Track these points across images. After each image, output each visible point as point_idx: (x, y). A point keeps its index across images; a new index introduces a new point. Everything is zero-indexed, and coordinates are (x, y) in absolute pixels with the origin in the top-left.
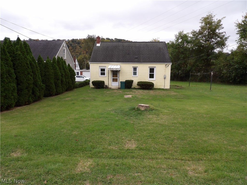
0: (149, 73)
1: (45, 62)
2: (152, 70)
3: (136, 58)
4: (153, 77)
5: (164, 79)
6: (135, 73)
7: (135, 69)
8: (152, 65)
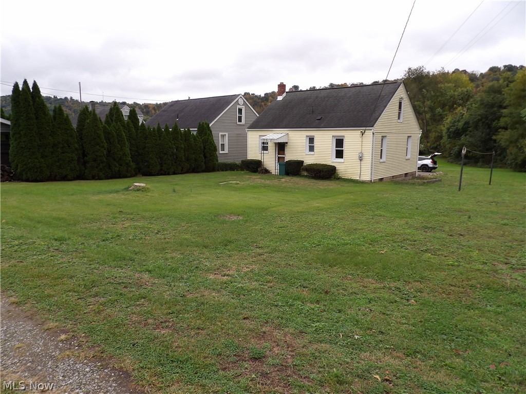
0: (335, 149)
1: (171, 130)
2: (340, 142)
3: (318, 120)
4: (342, 157)
5: (359, 161)
6: (312, 149)
7: (311, 140)
8: (339, 133)
